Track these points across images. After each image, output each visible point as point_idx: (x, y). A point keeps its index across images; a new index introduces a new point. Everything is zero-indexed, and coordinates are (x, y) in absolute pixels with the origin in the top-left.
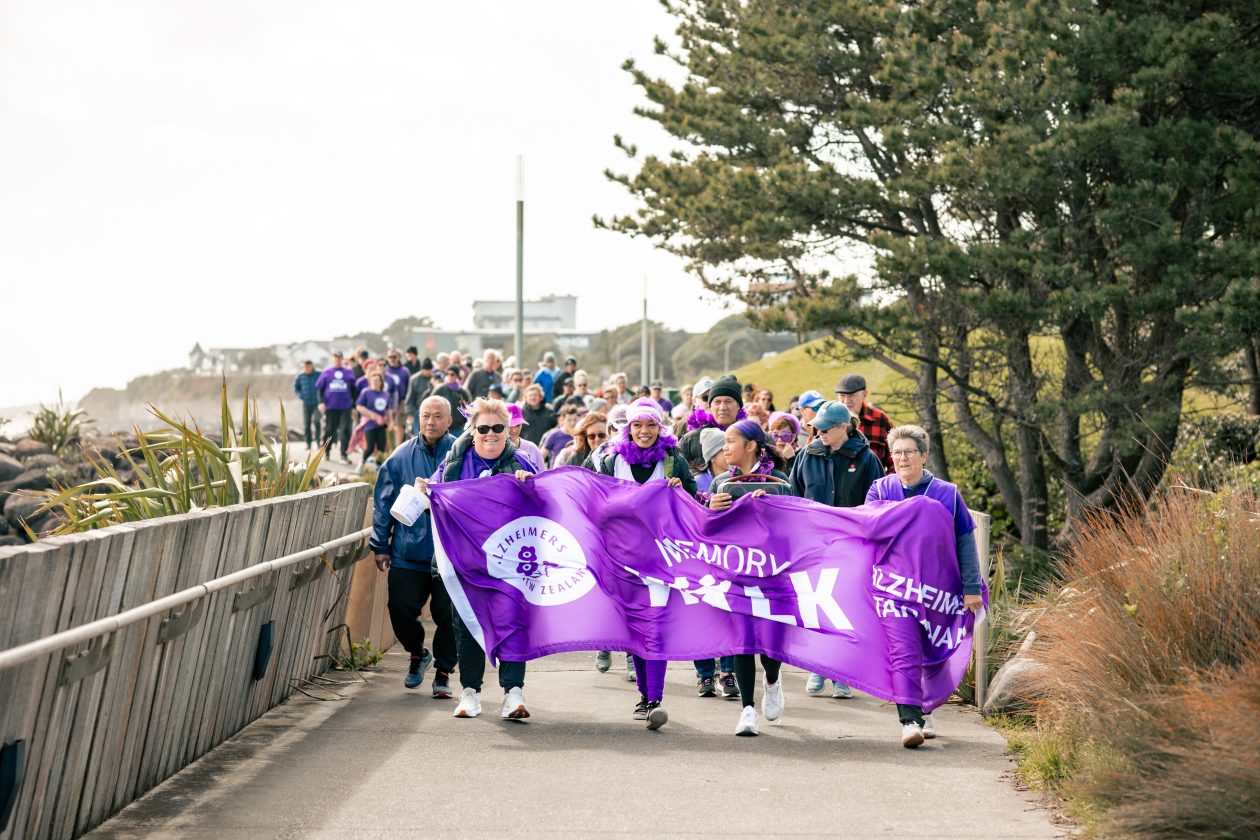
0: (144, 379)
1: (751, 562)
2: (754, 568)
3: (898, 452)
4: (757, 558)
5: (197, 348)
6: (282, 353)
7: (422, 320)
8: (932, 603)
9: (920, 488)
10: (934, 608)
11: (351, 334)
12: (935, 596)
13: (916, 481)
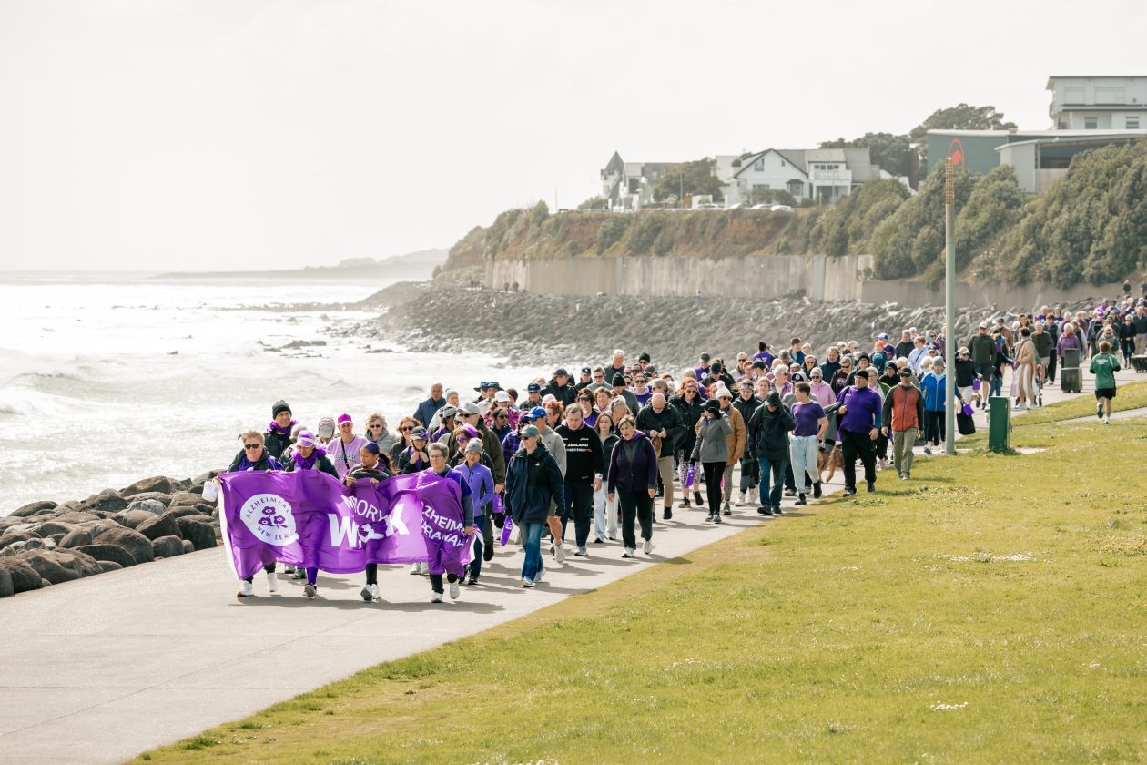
0: (513, 216)
1: (370, 511)
2: (370, 515)
3: (433, 456)
4: (373, 510)
5: (616, 164)
6: (725, 173)
7: (982, 110)
8: (445, 525)
9: (443, 475)
10: (447, 528)
11: (849, 139)
12: (447, 522)
13: (441, 471)
